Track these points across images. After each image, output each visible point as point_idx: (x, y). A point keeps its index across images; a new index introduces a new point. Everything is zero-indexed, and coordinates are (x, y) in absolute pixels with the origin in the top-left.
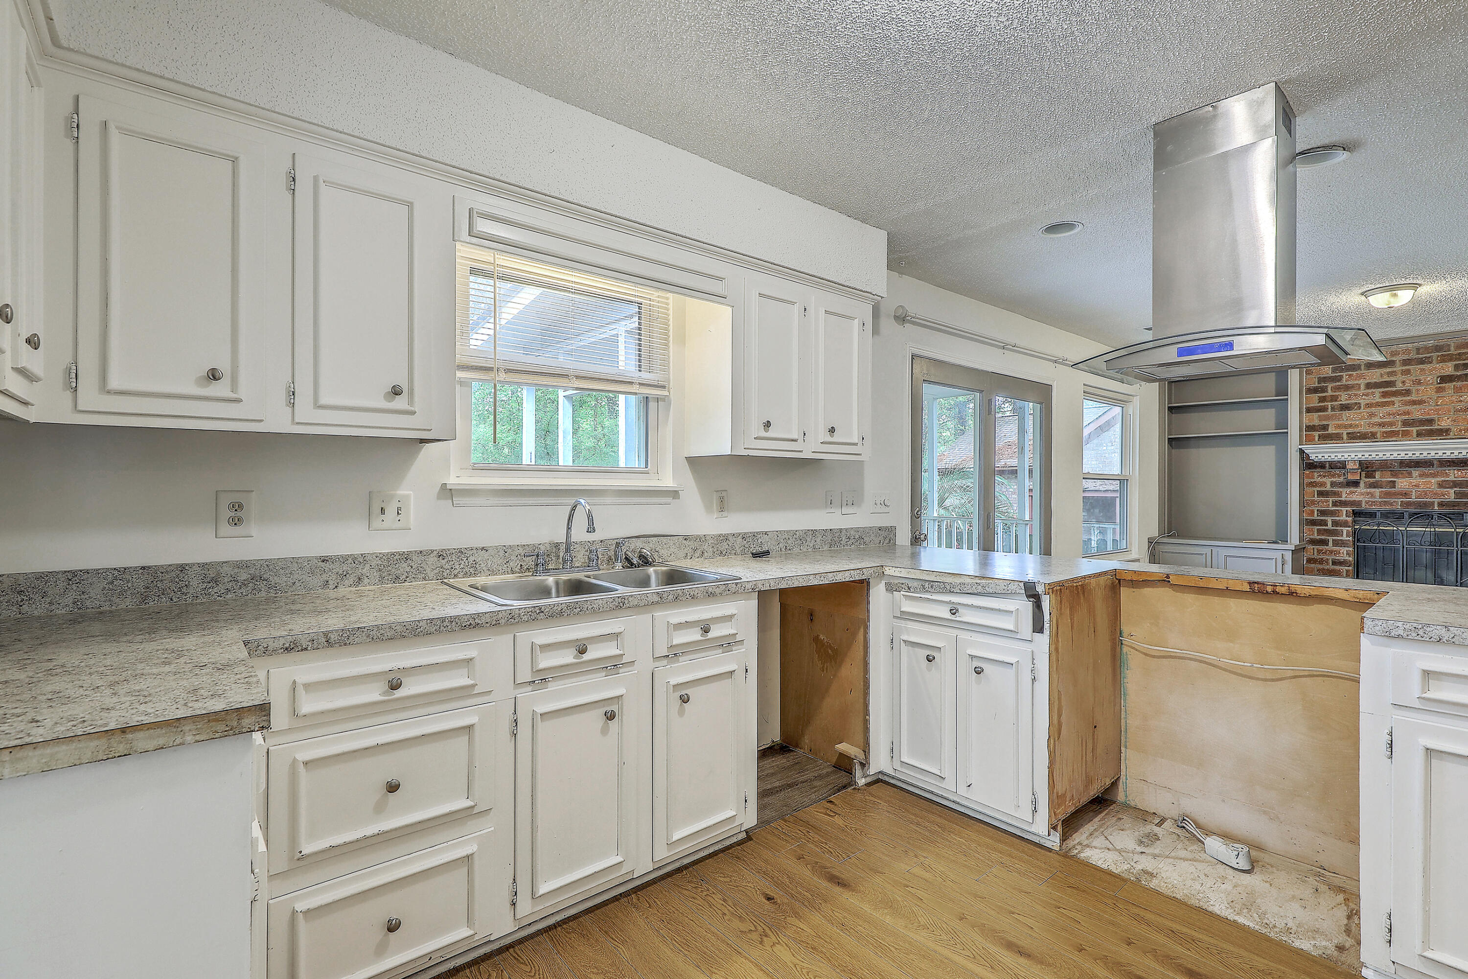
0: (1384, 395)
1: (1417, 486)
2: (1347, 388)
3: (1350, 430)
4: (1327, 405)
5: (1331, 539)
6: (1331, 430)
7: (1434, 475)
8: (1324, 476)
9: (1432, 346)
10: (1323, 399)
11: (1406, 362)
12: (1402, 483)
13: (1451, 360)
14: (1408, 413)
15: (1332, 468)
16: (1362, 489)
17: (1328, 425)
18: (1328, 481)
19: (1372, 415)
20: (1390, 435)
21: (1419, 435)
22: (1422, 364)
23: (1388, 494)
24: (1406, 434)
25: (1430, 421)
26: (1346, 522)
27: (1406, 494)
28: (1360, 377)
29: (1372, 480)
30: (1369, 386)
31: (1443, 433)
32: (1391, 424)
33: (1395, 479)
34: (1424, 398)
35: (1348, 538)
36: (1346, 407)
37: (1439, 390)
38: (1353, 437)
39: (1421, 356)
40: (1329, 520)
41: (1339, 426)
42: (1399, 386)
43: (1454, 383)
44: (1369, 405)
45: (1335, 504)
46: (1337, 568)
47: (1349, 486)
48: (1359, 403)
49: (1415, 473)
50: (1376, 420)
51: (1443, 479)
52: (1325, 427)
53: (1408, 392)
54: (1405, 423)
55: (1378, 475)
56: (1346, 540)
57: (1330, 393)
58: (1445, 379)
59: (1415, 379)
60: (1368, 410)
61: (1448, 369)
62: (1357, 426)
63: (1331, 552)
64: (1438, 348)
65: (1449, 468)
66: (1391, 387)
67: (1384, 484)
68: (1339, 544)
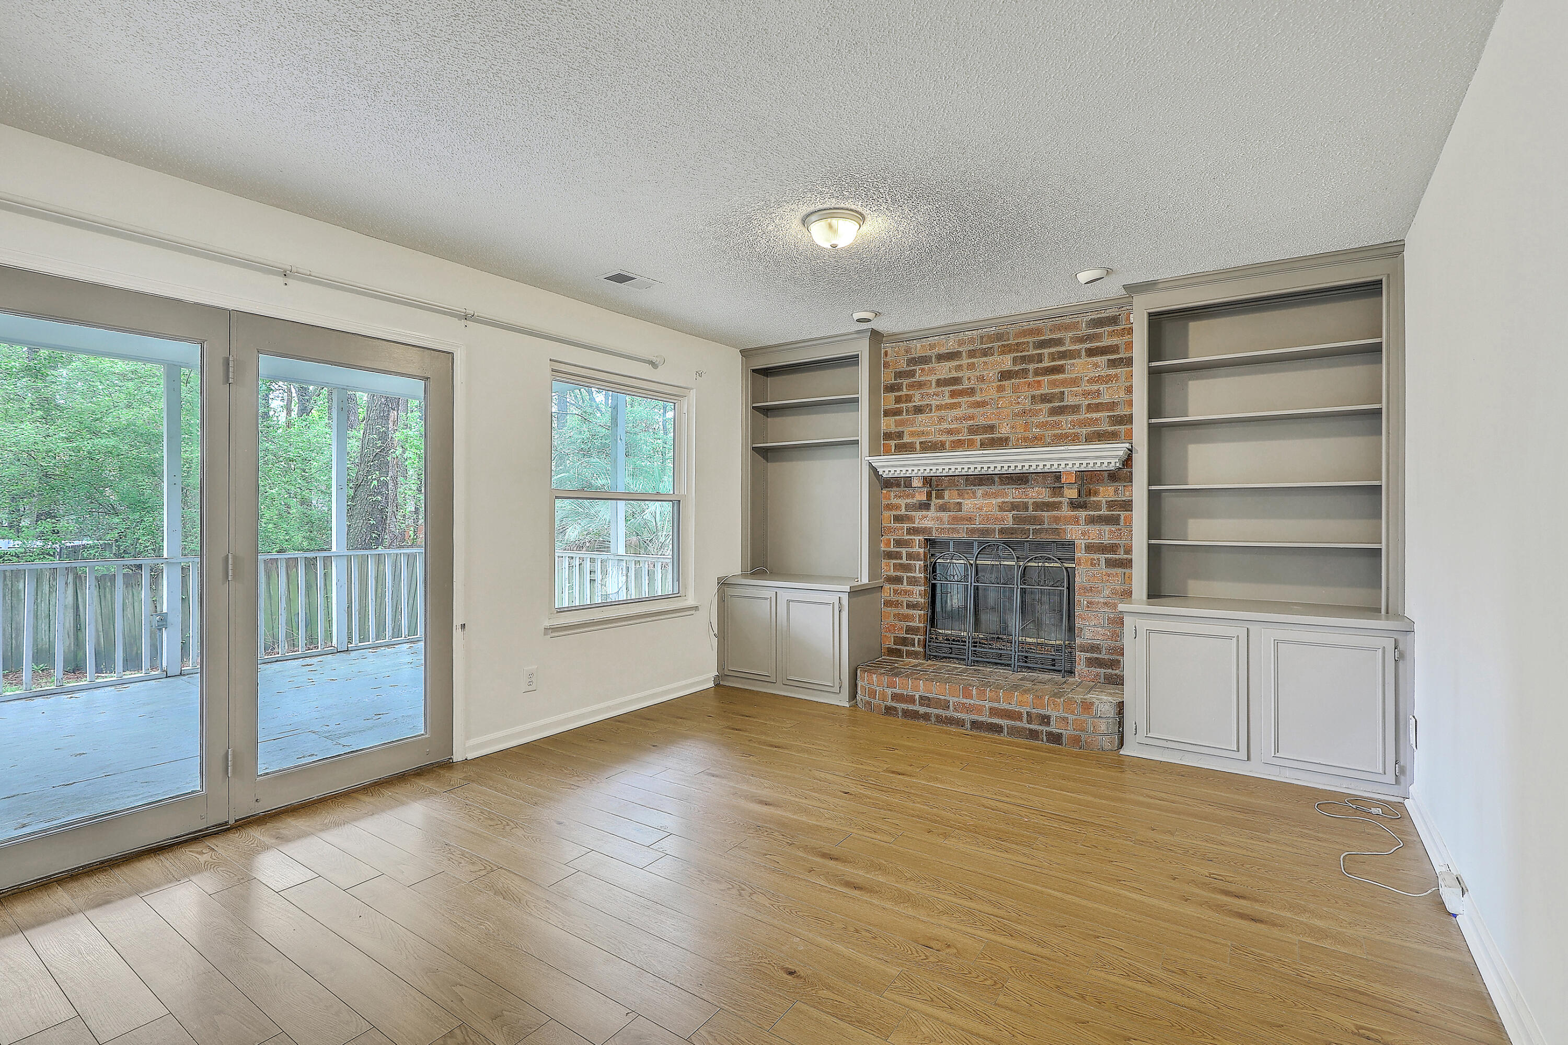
0: (953, 394)
1: (981, 509)
2: (920, 385)
3: (923, 439)
4: (903, 407)
5: (905, 575)
6: (907, 439)
7: (995, 495)
8: (900, 497)
9: (994, 334)
10: (898, 400)
11: (972, 354)
12: (969, 504)
13: (1010, 352)
14: (972, 418)
15: (906, 487)
16: (932, 513)
17: (903, 432)
18: (902, 502)
19: (941, 419)
20: (957, 445)
21: (983, 445)
22: (986, 356)
23: (955, 519)
24: (970, 444)
25: (991, 428)
26: (919, 554)
27: (970, 519)
28: (932, 371)
29: (941, 501)
30: (939, 383)
31: (1001, 442)
32: (958, 431)
33: (962, 501)
34: (987, 399)
35: (921, 575)
36: (919, 410)
37: (1001, 389)
38: (928, 447)
39: (984, 346)
40: (904, 551)
41: (912, 434)
42: (966, 385)
43: (1013, 381)
44: (939, 408)
45: (910, 531)
46: (911, 612)
47: (921, 509)
48: (930, 405)
49: (980, 491)
50: (945, 426)
51: (1003, 500)
52: (900, 435)
53: (971, 392)
54: (972, 430)
55: (947, 494)
56: (918, 577)
57: (905, 392)
58: (1005, 375)
59: (979, 374)
60: (938, 413)
61: (1007, 362)
62: (928, 433)
63: (906, 592)
64: (999, 337)
65: (1008, 486)
66: (958, 384)
67: (952, 507)
68: (913, 581)
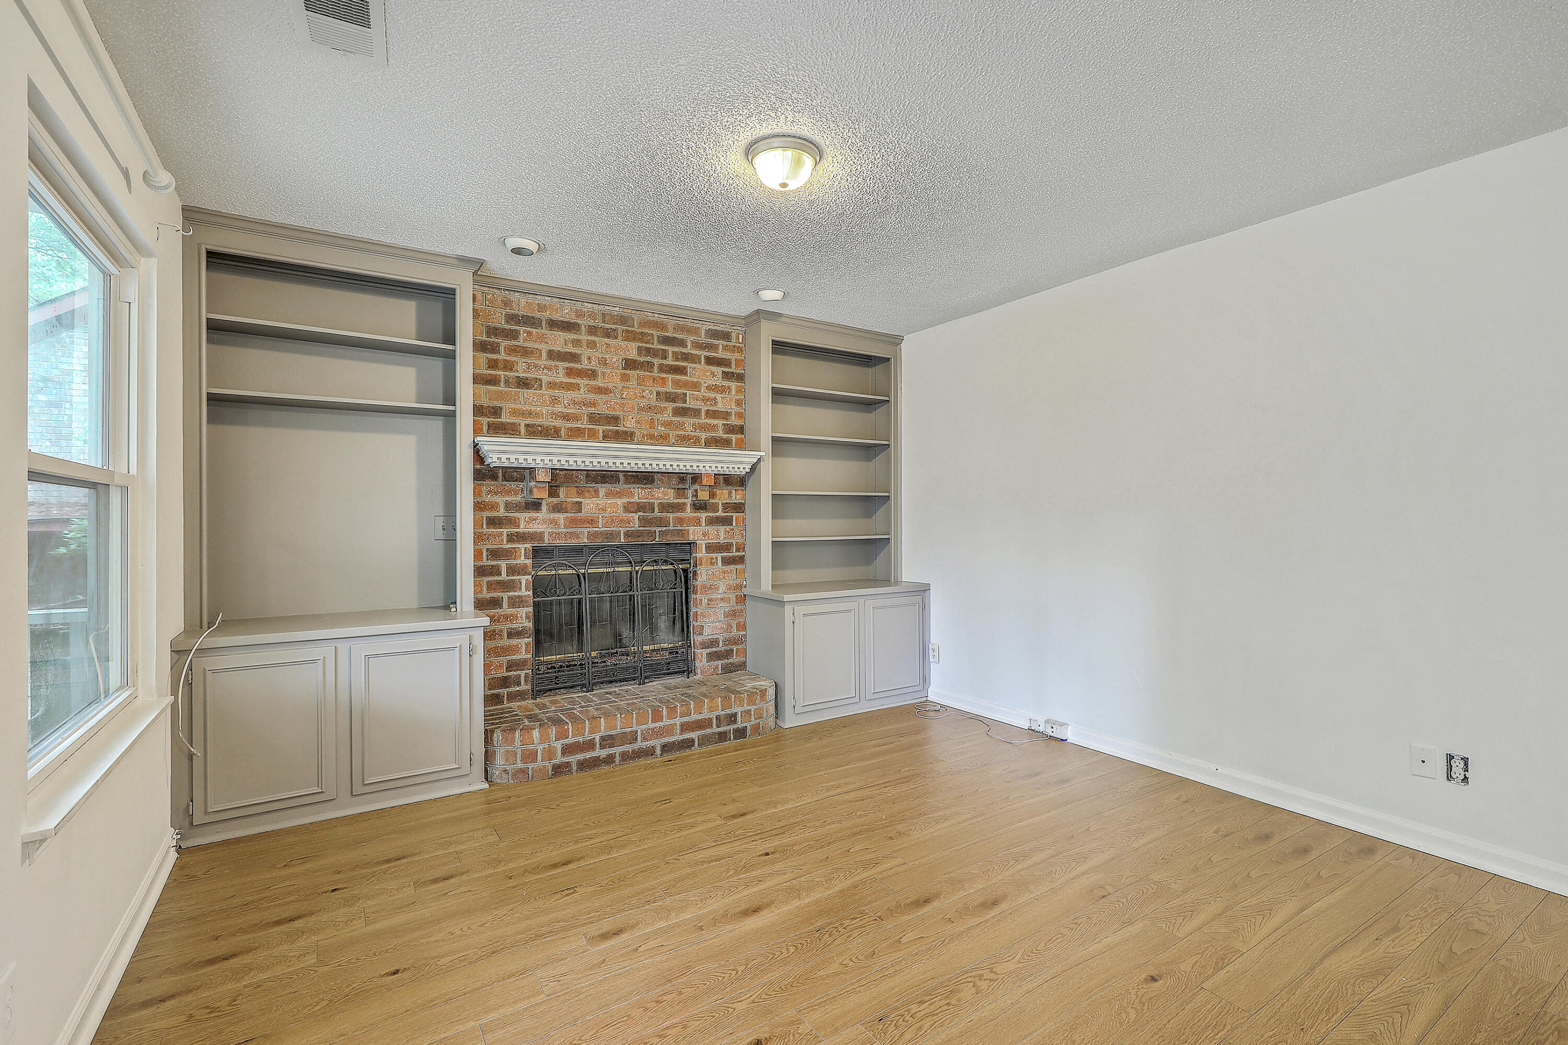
0: (570, 372)
1: (604, 510)
2: (525, 352)
3: (530, 421)
4: (500, 375)
5: (505, 596)
6: (505, 418)
7: (620, 495)
8: (496, 493)
9: (617, 316)
10: (493, 364)
11: (592, 330)
12: (590, 505)
13: (634, 340)
14: (593, 404)
15: (506, 481)
16: (544, 513)
17: (501, 408)
18: (501, 500)
19: (555, 400)
20: (575, 434)
21: (606, 437)
22: (608, 337)
23: (574, 522)
24: (592, 435)
25: (615, 420)
26: (525, 566)
27: (592, 522)
28: (542, 339)
29: (555, 500)
30: (552, 355)
31: (626, 436)
32: (576, 418)
33: (581, 500)
34: (610, 386)
35: (528, 593)
36: (523, 383)
37: (625, 378)
38: (534, 431)
39: (607, 326)
40: (503, 565)
41: (514, 412)
42: (585, 365)
43: (638, 372)
44: (552, 385)
45: (511, 538)
46: (514, 642)
47: (528, 509)
48: (540, 380)
49: (603, 489)
50: (559, 409)
51: (628, 500)
52: (496, 412)
53: (593, 374)
54: (593, 419)
55: (562, 492)
56: (525, 596)
57: (502, 356)
58: (630, 364)
59: (600, 356)
60: (551, 392)
61: (632, 350)
62: (537, 415)
63: (506, 617)
64: (623, 320)
65: (634, 485)
66: (576, 362)
67: (569, 506)
68: (516, 602)
